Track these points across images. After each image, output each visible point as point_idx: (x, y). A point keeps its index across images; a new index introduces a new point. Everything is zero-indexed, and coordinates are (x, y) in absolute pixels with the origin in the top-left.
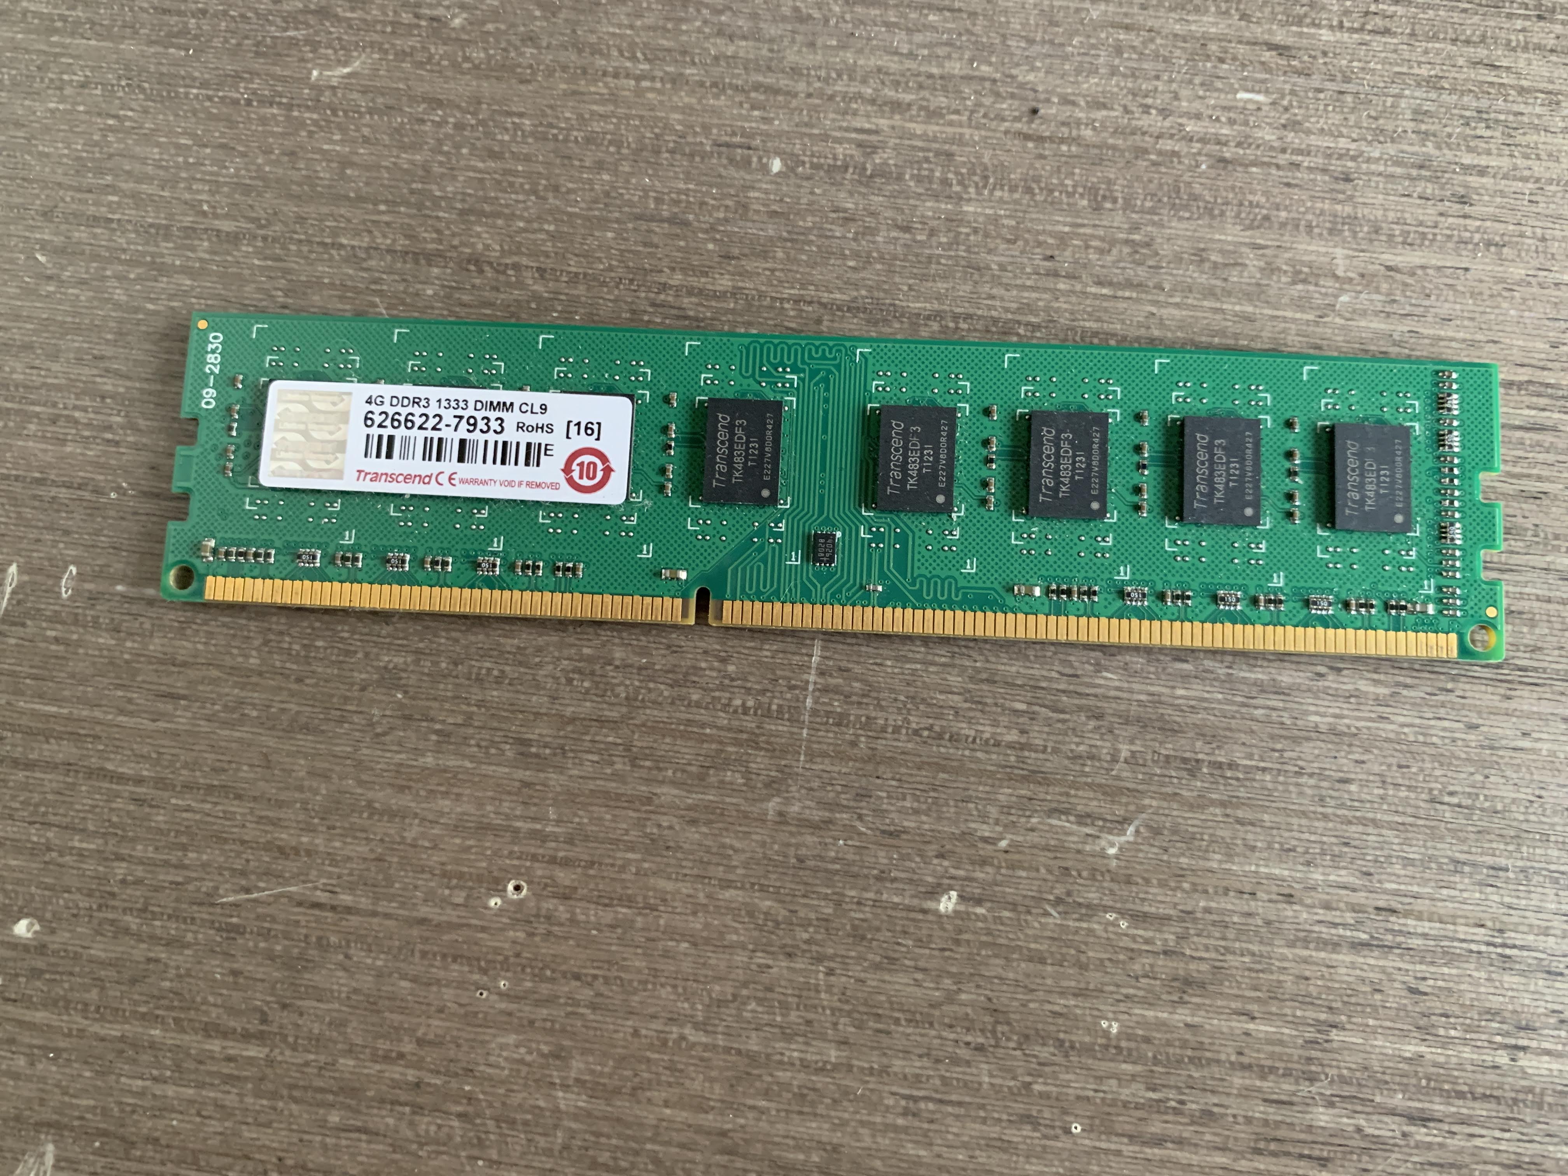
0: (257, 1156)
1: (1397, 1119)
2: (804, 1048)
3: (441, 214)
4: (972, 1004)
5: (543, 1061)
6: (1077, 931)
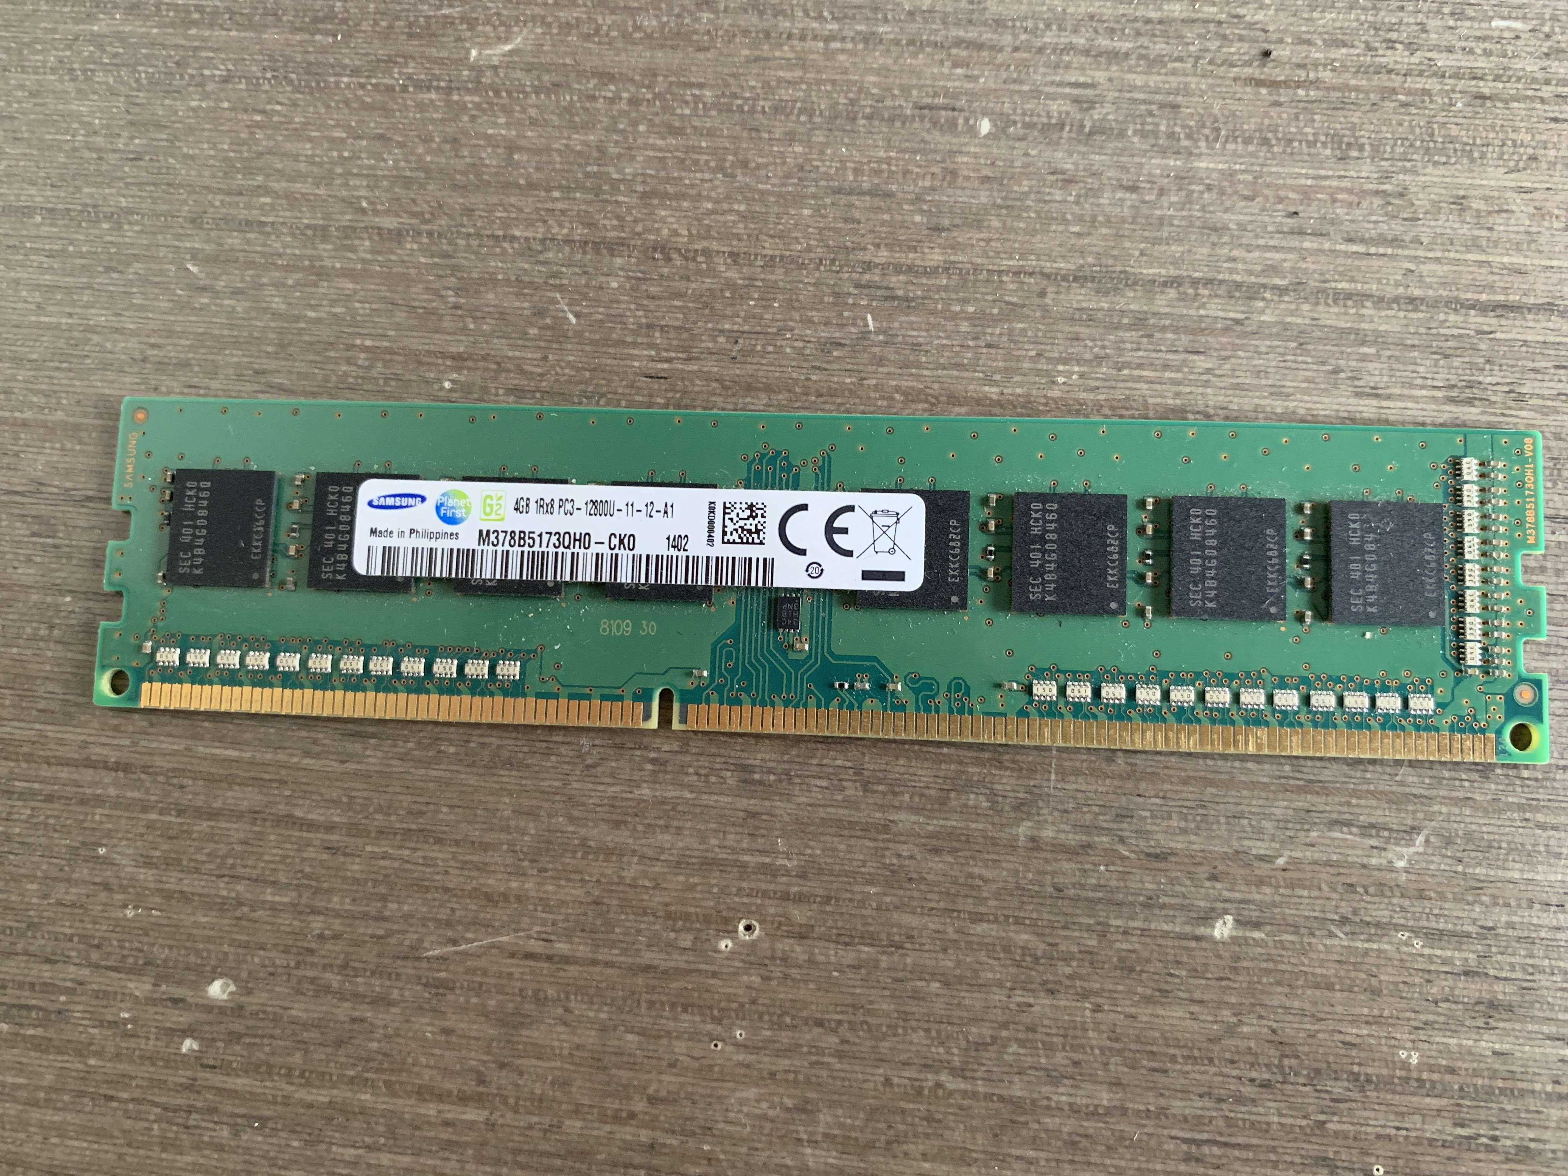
2: (1072, 1091)
3: (621, 198)
4: (1255, 1036)
5: (788, 1116)
6: (1366, 953)
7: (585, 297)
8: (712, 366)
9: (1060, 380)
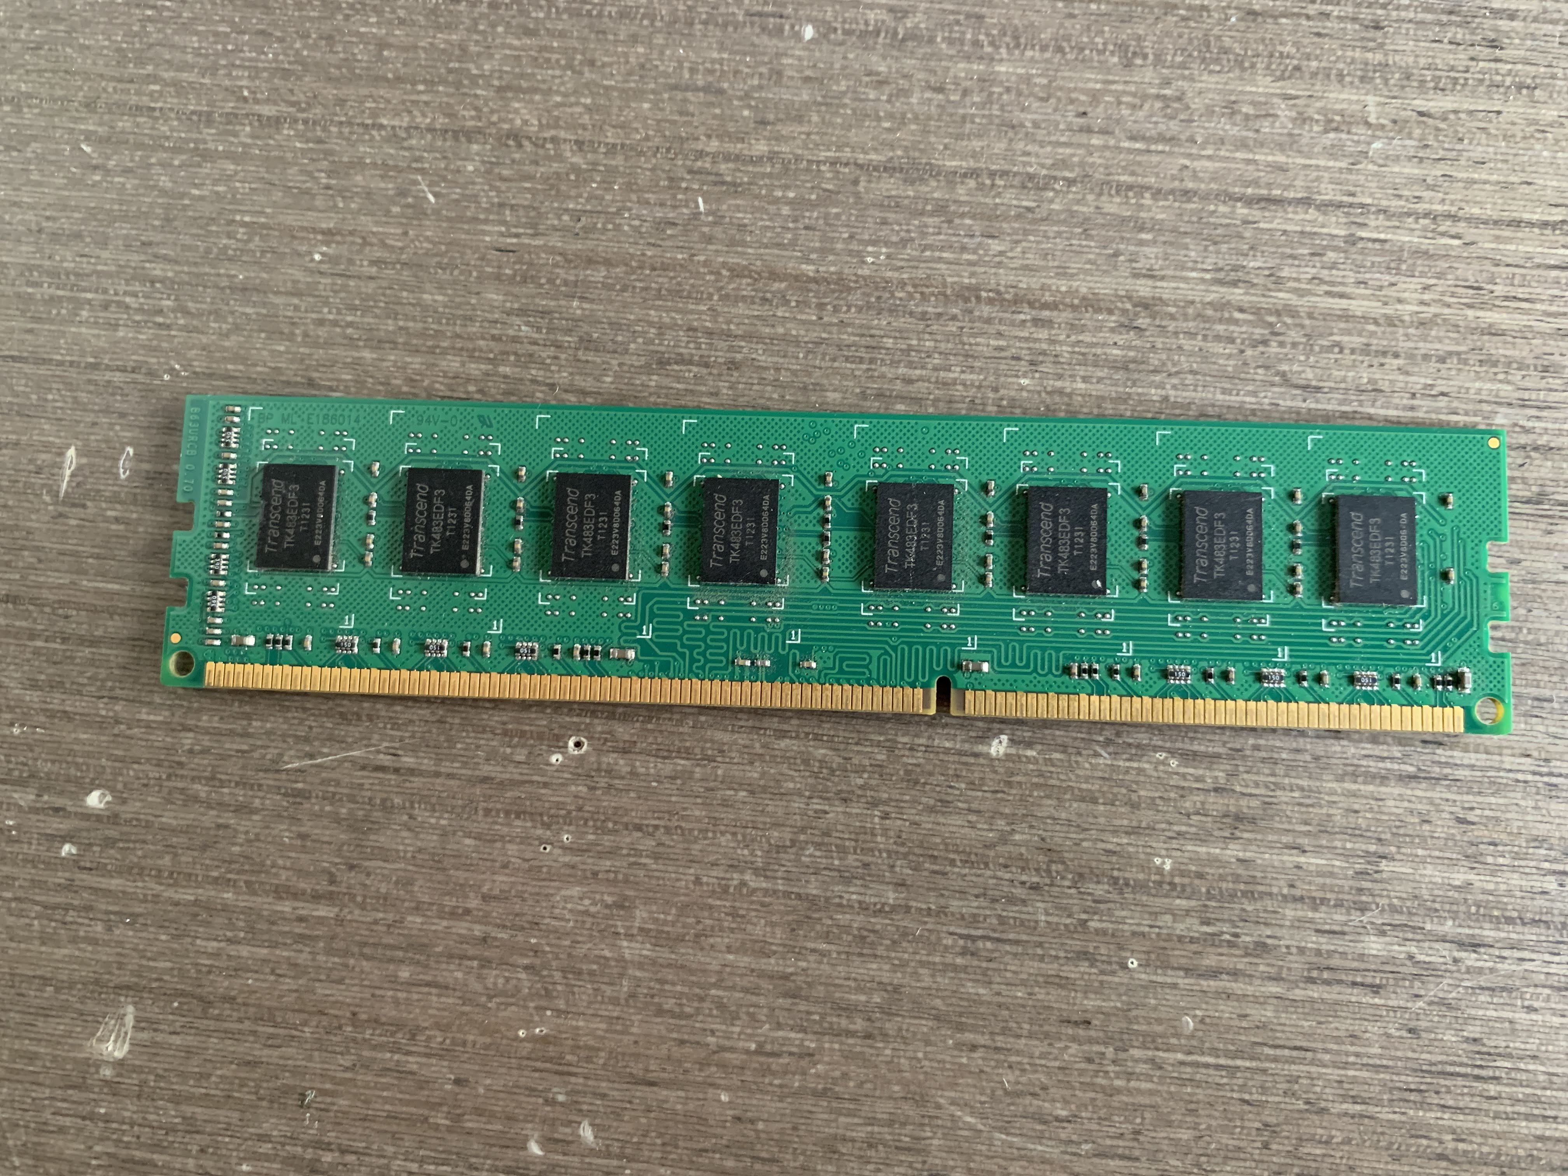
0: (332, 1011)
1: (1447, 945)
2: (862, 890)
3: (479, 92)
4: (1025, 844)
5: (607, 911)
6: (1127, 771)
7: (444, 179)
8: (555, 241)
9: (870, 260)
